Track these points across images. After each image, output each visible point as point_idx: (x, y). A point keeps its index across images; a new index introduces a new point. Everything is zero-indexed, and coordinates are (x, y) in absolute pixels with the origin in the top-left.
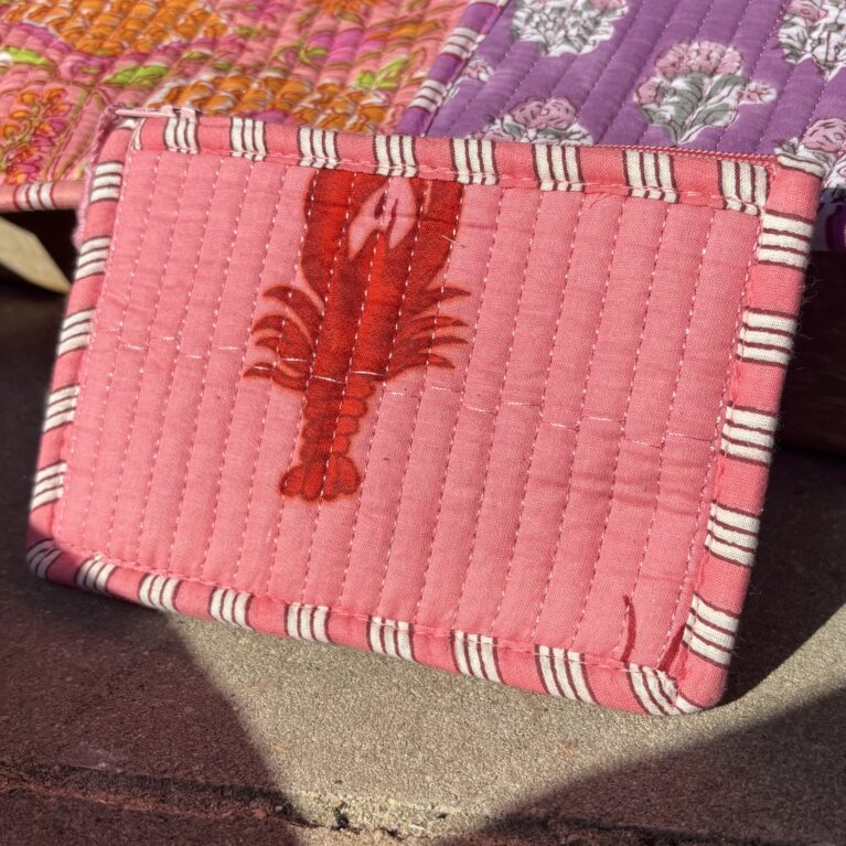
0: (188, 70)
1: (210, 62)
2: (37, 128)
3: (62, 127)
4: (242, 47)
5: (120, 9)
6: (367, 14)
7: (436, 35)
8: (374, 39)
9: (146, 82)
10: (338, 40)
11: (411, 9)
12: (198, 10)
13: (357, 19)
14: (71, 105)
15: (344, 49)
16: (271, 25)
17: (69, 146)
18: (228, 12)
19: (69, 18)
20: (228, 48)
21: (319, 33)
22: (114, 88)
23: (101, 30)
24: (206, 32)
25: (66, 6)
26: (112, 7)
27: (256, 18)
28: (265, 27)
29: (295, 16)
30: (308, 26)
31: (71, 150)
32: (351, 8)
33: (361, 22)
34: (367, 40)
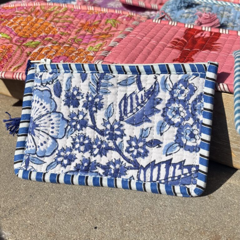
0: (45, 43)
1: (52, 41)
2: (4, 56)
3: (11, 57)
4: (61, 37)
5: (31, 25)
6: (94, 31)
7: (111, 38)
8: (95, 38)
9: (34, 46)
10: (86, 37)
11: (106, 30)
12: (51, 26)
14: (14, 50)
15: (87, 40)
16: (69, 32)
17: (11, 62)
18: (59, 27)
19: (18, 26)
20: (57, 38)
22: (25, 47)
23: (25, 30)
24: (52, 33)
25: (18, 23)
26: (29, 24)
27: (66, 30)
28: (67, 32)
29: (76, 30)
30: (79, 33)
31: (11, 64)
32: (91, 29)
33: (92, 33)
34: (93, 38)
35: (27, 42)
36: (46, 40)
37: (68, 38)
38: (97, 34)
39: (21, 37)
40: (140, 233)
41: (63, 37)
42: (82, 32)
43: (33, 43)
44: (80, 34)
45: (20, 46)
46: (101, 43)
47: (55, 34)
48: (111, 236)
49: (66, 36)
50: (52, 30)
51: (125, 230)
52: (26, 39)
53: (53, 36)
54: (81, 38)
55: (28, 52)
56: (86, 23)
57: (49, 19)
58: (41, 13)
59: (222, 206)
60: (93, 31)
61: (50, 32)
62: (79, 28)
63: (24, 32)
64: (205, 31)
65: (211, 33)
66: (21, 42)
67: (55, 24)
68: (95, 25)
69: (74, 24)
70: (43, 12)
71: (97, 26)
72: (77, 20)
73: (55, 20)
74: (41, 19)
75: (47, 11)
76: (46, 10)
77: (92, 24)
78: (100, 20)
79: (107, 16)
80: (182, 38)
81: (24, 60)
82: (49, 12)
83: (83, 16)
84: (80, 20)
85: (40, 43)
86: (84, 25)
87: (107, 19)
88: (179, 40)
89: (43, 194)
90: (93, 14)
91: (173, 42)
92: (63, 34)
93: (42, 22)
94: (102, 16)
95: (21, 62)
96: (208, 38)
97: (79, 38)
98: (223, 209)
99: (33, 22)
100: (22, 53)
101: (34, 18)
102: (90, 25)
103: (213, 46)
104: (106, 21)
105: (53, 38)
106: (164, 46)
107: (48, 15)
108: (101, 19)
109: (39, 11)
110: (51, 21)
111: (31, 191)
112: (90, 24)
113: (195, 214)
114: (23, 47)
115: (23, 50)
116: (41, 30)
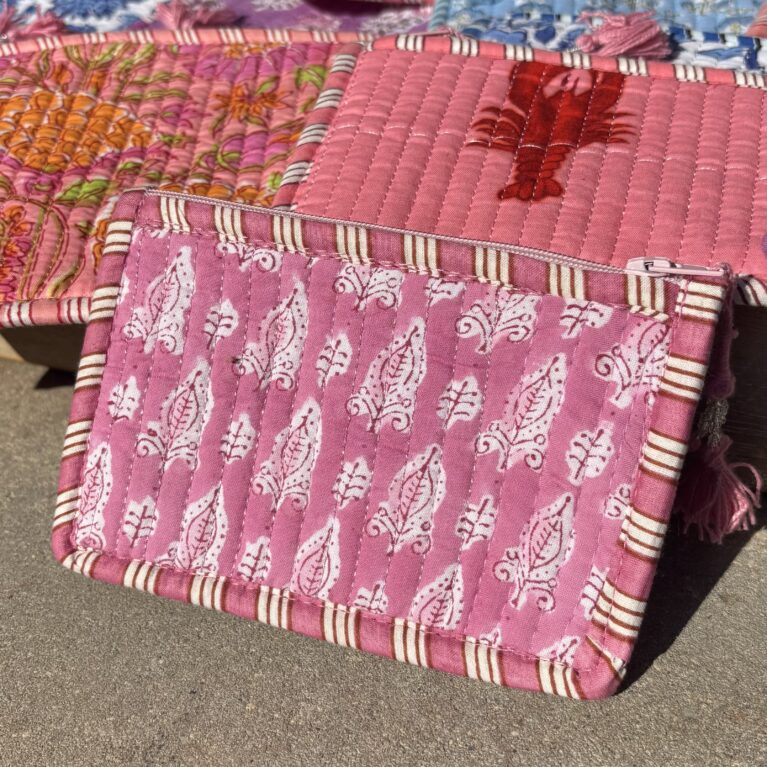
0: (125, 183)
1: (142, 172)
2: (5, 248)
3: (28, 247)
4: (167, 154)
5: (56, 122)
6: (269, 117)
8: (279, 141)
9: (93, 198)
10: (248, 143)
11: (305, 111)
12: (124, 118)
13: (261, 122)
14: (32, 224)
15: (254, 152)
16: (189, 132)
17: (37, 266)
18: (150, 119)
19: (14, 132)
20: (156, 157)
21: (231, 137)
22: (66, 205)
23: (44, 144)
24: (134, 140)
25: (9, 120)
26: (49, 119)
27: (175, 125)
28: (184, 134)
29: (207, 122)
30: (220, 130)
31: (39, 271)
32: (255, 111)
33: (265, 125)
34: (272, 143)
35: (64, 187)
36: (124, 171)
37: (192, 154)
38: (281, 127)
39: (38, 172)
41: (174, 151)
42: (232, 127)
43: (86, 188)
44: (224, 135)
45: (47, 203)
47: (145, 145)
49: (184, 147)
50: (129, 130)
52: (60, 178)
53: (142, 152)
54: (234, 148)
55: (83, 224)
56: (232, 92)
57: (108, 92)
58: (76, 75)
60: (266, 120)
61: (125, 140)
62: (217, 115)
63: (42, 150)
66: (45, 188)
67: (132, 109)
68: (263, 96)
69: (196, 99)
70: (78, 69)
71: (271, 98)
72: (198, 85)
73: (128, 92)
74: (82, 97)
75: (92, 66)
76: (88, 61)
77: (255, 92)
78: (273, 74)
79: (292, 58)
81: (77, 251)
82: (101, 67)
83: (214, 66)
84: (212, 84)
85: (108, 182)
86: (230, 98)
87: (296, 67)
90: (247, 54)
92: (171, 141)
93: (87, 108)
94: (278, 59)
95: (68, 261)
97: (227, 148)
99: (58, 112)
100: (63, 228)
101: (59, 98)
102: (248, 98)
104: (293, 76)
105: (142, 158)
107: (99, 78)
108: (277, 69)
109: (63, 67)
110: (117, 99)
112: (246, 92)
113: (700, 660)
114: (57, 206)
115: (61, 217)
116: (95, 135)
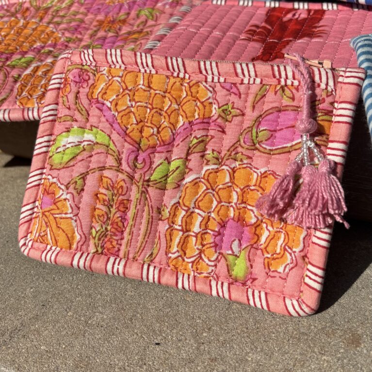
35: (12, 60)
36: (43, 53)
37: (79, 46)
38: (125, 33)
39: (2, 53)
40: (228, 345)
41: (70, 45)
42: (101, 34)
43: (23, 60)
44: (96, 37)
45: (2, 67)
46: (133, 47)
47: (57, 43)
48: (179, 355)
49: (75, 43)
50: (52, 36)
51: (203, 343)
52: (12, 56)
53: (54, 46)
54: (100, 43)
55: (16, 76)
56: (105, 20)
57: (46, 20)
58: (32, 12)
59: (358, 286)
60: (118, 31)
61: (48, 40)
62: (95, 29)
63: (7, 44)
64: (299, 9)
65: (309, 11)
66: (3, 60)
67: (55, 27)
68: (120, 21)
69: (87, 22)
70: (34, 10)
71: (124, 22)
72: (90, 16)
73: (56, 20)
74: (33, 22)
75: (41, 9)
76: (40, 7)
77: (116, 20)
78: (127, 11)
79: (138, 5)
80: (264, 24)
81: (10, 88)
82: (45, 9)
83: (99, 9)
84: (96, 17)
85: (34, 58)
86: (103, 22)
87: (139, 9)
88: (257, 26)
89: (64, 301)
90: (117, 4)
91: (250, 30)
92: (70, 41)
93: (34, 27)
94: (131, 5)
95: (5, 92)
96: (305, 19)
97: (96, 43)
98: (361, 291)
99: (19, 28)
100: (6, 77)
101: (22, 22)
102: (113, 22)
103: (314, 32)
104: (137, 12)
105: (54, 48)
106: (235, 39)
107: (43, 14)
108: (129, 10)
109: (27, 9)
110: (49, 23)
111: (43, 297)
112: (112, 19)
114: (6, 68)
115: (7, 73)
116: (34, 38)
